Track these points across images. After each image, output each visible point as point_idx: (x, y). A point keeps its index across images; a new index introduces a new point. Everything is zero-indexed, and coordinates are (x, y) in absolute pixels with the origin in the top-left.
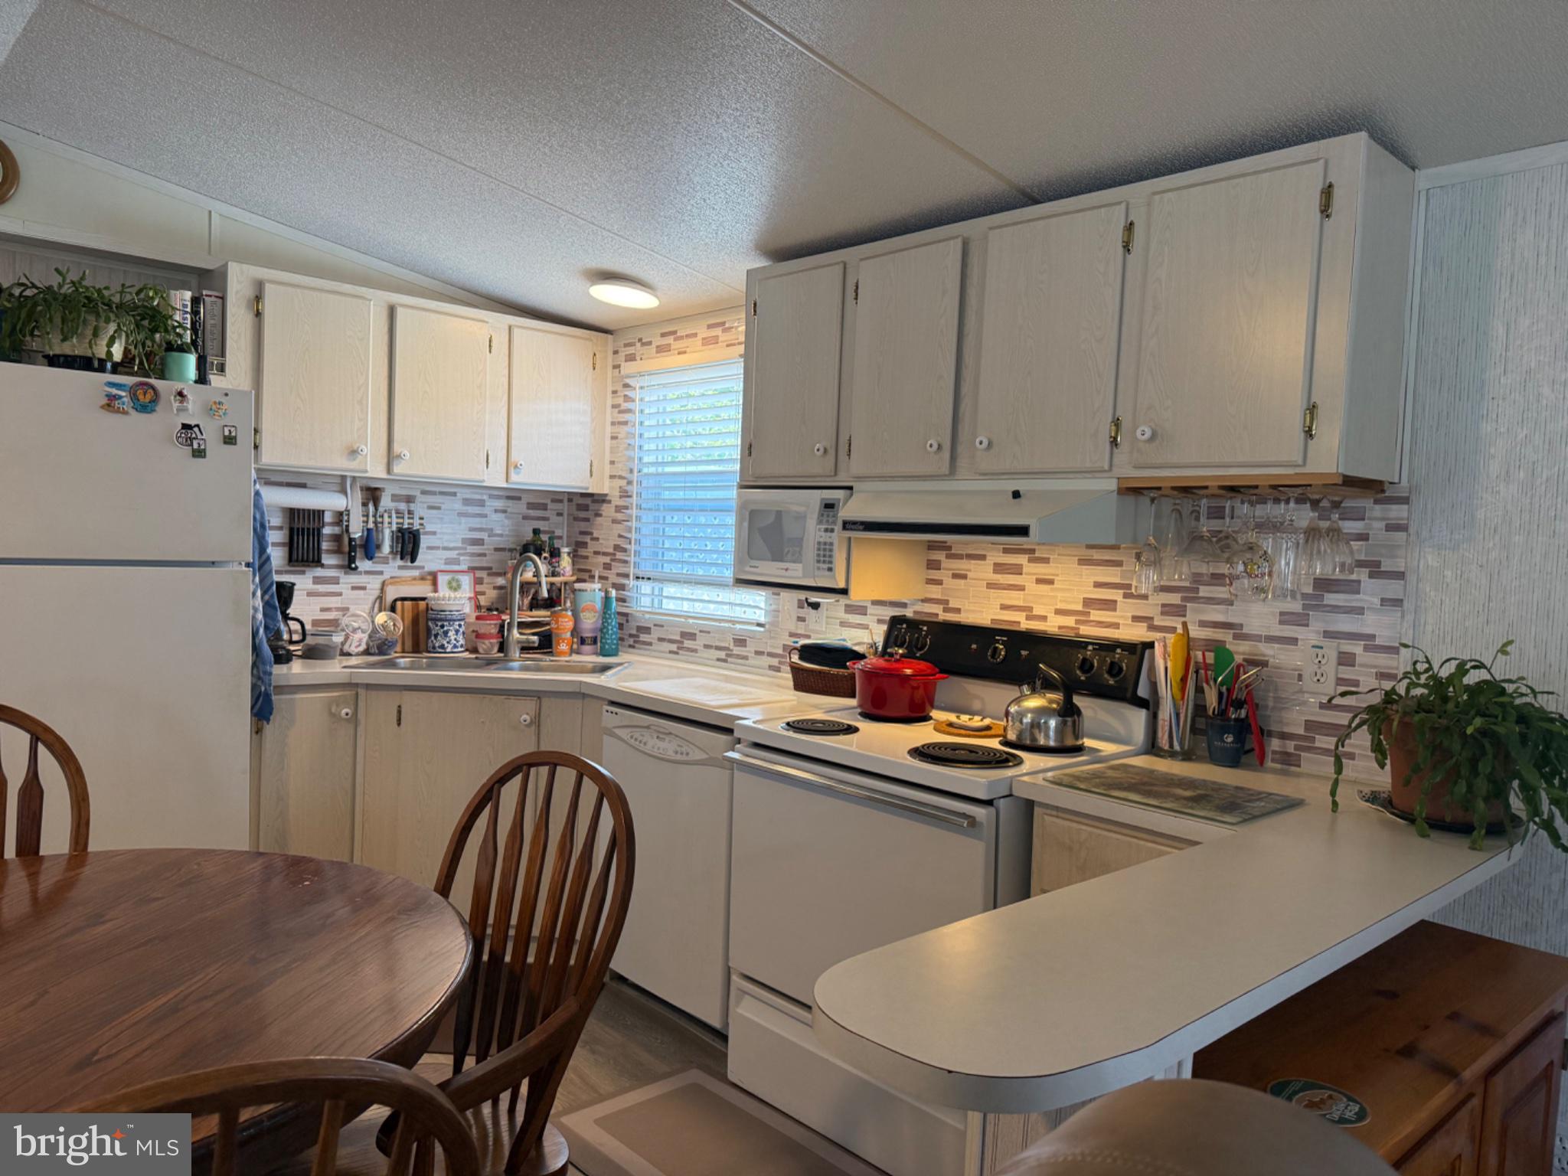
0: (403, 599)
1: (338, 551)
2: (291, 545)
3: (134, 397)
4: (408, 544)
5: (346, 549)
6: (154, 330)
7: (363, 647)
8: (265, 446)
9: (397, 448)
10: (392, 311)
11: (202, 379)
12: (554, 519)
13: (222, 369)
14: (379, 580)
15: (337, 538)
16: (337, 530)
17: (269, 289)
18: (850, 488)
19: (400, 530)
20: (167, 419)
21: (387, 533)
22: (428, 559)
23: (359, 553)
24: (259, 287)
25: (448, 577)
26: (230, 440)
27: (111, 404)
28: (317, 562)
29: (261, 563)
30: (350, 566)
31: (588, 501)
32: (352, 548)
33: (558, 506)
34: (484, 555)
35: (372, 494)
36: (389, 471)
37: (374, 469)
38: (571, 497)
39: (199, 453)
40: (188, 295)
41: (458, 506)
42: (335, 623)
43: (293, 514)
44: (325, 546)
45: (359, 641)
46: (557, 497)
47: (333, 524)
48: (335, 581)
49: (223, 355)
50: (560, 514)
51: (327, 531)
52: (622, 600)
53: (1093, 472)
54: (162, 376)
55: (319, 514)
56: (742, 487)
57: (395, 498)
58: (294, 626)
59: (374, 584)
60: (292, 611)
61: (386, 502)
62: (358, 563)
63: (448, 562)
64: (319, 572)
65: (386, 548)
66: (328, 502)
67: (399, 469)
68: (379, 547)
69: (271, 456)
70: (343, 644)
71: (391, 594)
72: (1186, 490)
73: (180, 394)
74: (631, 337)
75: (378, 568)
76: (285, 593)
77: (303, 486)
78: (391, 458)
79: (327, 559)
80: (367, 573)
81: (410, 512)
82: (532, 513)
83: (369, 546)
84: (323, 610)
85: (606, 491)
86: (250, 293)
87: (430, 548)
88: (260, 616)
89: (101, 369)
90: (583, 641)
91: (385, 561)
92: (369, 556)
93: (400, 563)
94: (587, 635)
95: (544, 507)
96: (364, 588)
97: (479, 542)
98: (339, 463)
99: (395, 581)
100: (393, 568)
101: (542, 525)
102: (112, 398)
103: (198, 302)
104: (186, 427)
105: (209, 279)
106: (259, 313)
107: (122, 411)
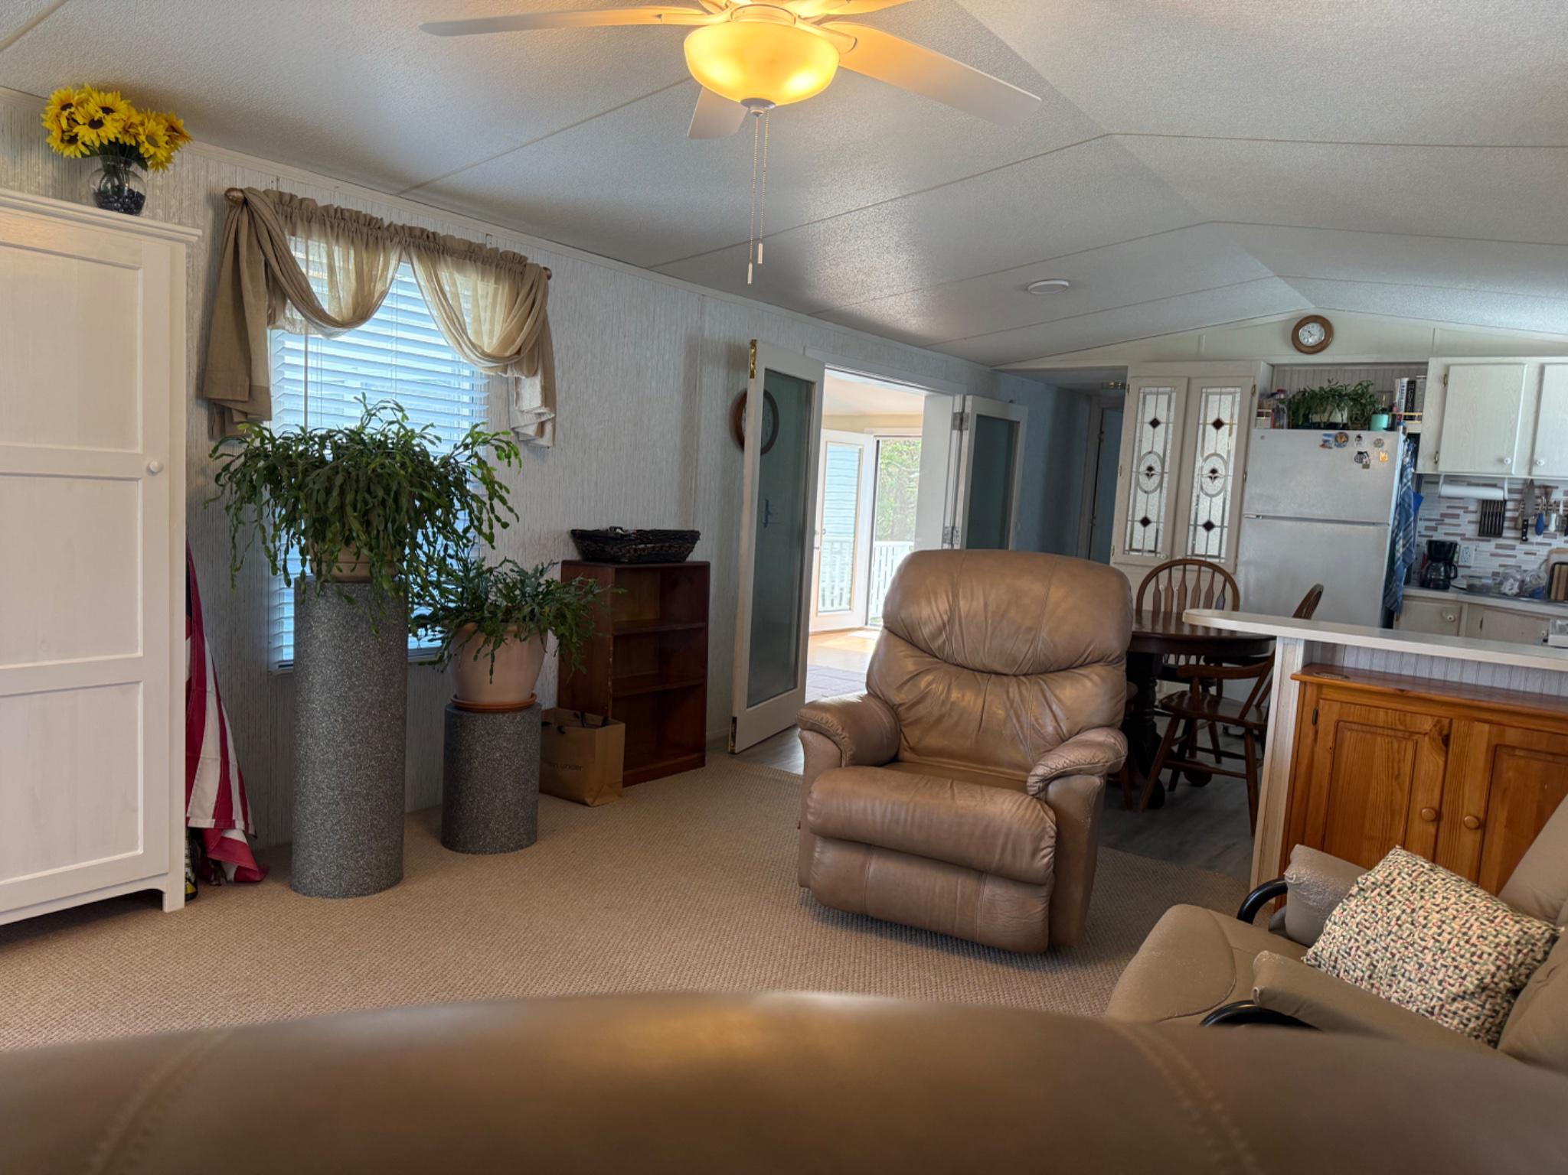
0: (1562, 564)
1: (1515, 528)
3: (1336, 441)
5: (1521, 526)
6: (1365, 404)
9: (1539, 459)
10: (1542, 368)
15: (1513, 520)
16: (1515, 514)
17: (1452, 370)
20: (1351, 449)
21: (1554, 517)
23: (1532, 530)
24: (1447, 368)
27: (1322, 446)
28: (1498, 535)
30: (1523, 539)
32: (1526, 526)
35: (1545, 491)
36: (1529, 474)
39: (1366, 466)
40: (1405, 380)
44: (1505, 524)
47: (1513, 510)
48: (1509, 547)
51: (1508, 514)
55: (1501, 503)
59: (1543, 551)
62: (1530, 536)
64: (1498, 541)
65: (1552, 527)
68: (1547, 526)
69: (1445, 468)
73: (1359, 436)
75: (1545, 541)
78: (1531, 463)
79: (1507, 533)
80: (1538, 544)
83: (1540, 526)
86: (1441, 373)
91: (1554, 537)
92: (1539, 532)
93: (1565, 538)
96: (1534, 554)
98: (1494, 469)
100: (1561, 541)
102: (1325, 441)
103: (1412, 385)
104: (1360, 453)
105: (1422, 367)
106: (1445, 384)
107: (1330, 448)
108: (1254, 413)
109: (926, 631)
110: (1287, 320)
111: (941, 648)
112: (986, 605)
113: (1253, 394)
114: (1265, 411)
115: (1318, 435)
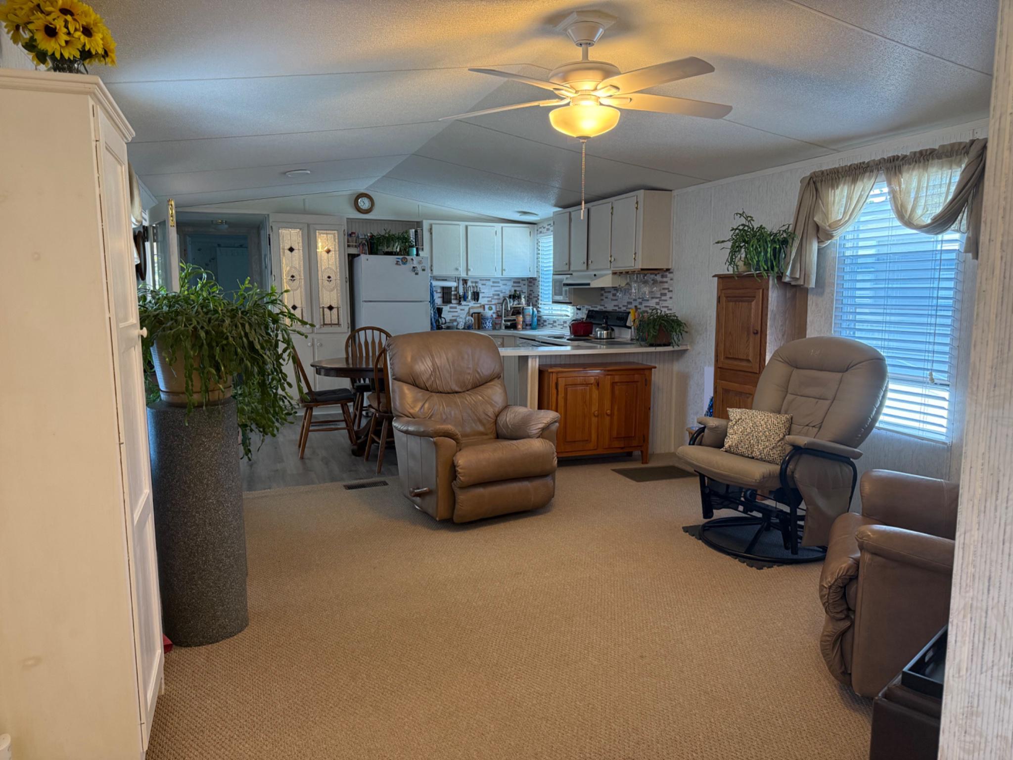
0: (475, 313)
1: (456, 299)
2: (443, 297)
3: (402, 261)
4: (476, 296)
5: (458, 298)
6: (406, 242)
7: (463, 327)
8: (434, 269)
9: (469, 268)
10: (467, 227)
11: (417, 255)
12: (522, 286)
13: (423, 249)
14: (468, 307)
15: (455, 295)
16: (456, 293)
17: (433, 226)
18: (572, 274)
19: (474, 292)
20: (409, 266)
21: (470, 293)
22: (482, 301)
23: (462, 299)
24: (431, 225)
25: (488, 306)
26: (424, 270)
27: (397, 263)
28: (450, 302)
29: (432, 301)
30: (460, 304)
31: (531, 280)
32: (460, 298)
33: (524, 282)
34: (499, 299)
35: (465, 281)
36: (467, 274)
37: (463, 275)
38: (528, 279)
39: (417, 274)
40: (414, 230)
41: (491, 283)
42: (455, 320)
43: (443, 288)
44: (453, 297)
45: (461, 326)
46: (523, 279)
47: (455, 291)
48: (456, 308)
49: (423, 245)
50: (524, 285)
51: (453, 293)
52: (538, 311)
53: (607, 269)
54: (408, 255)
55: (450, 288)
56: (554, 274)
57: (472, 282)
58: (443, 320)
59: (467, 309)
60: (442, 316)
61: (469, 284)
62: (462, 302)
63: (488, 301)
64: (451, 305)
65: (470, 298)
66: (453, 284)
67: (470, 273)
68: (467, 297)
69: (435, 273)
70: (457, 325)
71: (472, 311)
72: (627, 273)
73: (412, 259)
74: (541, 225)
75: (467, 304)
76: (439, 311)
77: (446, 280)
78: (467, 270)
79: (453, 301)
80: (465, 305)
81: (477, 286)
82: (515, 285)
83: (465, 298)
84: (453, 316)
85: (535, 276)
86: (428, 227)
87: (483, 297)
88: (433, 315)
89: (395, 255)
90: (527, 325)
91: (470, 302)
92: (465, 300)
93: (474, 302)
94: (528, 323)
95: (519, 283)
96: (464, 310)
97: (498, 295)
98: (454, 274)
99: (473, 308)
100: (472, 304)
101: (517, 289)
102: (398, 261)
103: (416, 232)
104: (414, 267)
105: (419, 224)
106: (431, 233)
107: (400, 265)
108: (346, 246)
109: (425, 378)
110: (351, 194)
111: (431, 386)
112: (447, 359)
113: (345, 235)
114: (351, 244)
115: (392, 259)
